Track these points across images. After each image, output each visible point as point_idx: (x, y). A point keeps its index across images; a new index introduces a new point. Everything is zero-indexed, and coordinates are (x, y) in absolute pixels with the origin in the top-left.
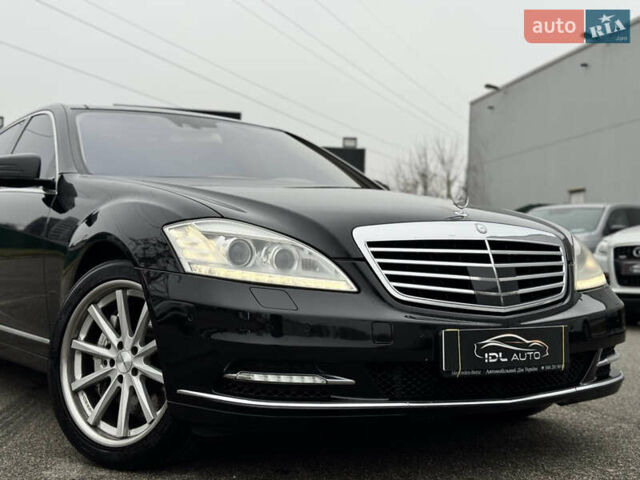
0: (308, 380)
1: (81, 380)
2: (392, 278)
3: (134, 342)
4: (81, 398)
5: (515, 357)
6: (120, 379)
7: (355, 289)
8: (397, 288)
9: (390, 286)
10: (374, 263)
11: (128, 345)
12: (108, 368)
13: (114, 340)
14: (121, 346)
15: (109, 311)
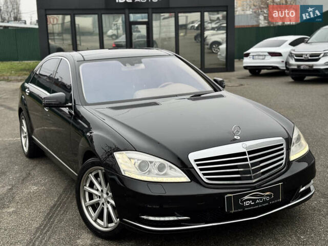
0: (171, 218)
1: (89, 202)
2: (204, 174)
3: (107, 191)
4: (89, 209)
5: (258, 201)
6: (103, 204)
7: (189, 180)
8: (207, 178)
9: (204, 178)
10: (197, 168)
11: (105, 191)
12: (98, 199)
13: (100, 189)
14: (102, 191)
15: (96, 176)
